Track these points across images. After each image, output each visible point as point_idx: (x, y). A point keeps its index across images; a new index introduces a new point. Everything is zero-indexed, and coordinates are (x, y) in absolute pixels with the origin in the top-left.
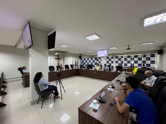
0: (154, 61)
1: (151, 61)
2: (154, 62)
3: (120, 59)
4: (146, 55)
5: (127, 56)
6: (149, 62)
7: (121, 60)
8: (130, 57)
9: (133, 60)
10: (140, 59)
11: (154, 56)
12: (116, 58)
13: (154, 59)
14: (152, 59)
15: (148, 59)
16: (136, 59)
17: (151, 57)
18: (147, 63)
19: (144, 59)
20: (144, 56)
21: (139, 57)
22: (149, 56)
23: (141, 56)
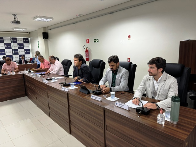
0: (29, 50)
1: (25, 50)
2: (29, 52)
4: (16, 39)
6: (23, 52)
10: (8, 46)
11: (28, 42)
13: (28, 46)
14: (26, 46)
15: (21, 46)
17: (25, 42)
18: (20, 54)
19: (14, 46)
20: (14, 40)
21: (5, 42)
22: (22, 40)
23: (9, 40)
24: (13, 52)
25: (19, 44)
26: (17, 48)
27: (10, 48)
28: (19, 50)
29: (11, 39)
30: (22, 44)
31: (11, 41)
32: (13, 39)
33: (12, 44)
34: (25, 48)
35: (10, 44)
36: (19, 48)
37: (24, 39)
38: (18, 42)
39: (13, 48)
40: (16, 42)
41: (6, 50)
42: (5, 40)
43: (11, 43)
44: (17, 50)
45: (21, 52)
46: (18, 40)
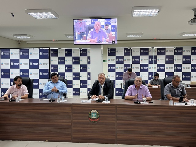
3: (122, 57)
4: (181, 49)
5: (141, 49)
7: (125, 63)
8: (147, 54)
9: (155, 62)
10: (170, 60)
12: (110, 54)
15: (187, 60)
16: (161, 60)
17: (193, 54)
18: (184, 71)
19: (178, 60)
20: (179, 51)
21: (167, 54)
22: (189, 51)
23: (172, 51)
24: (176, 68)
25: (184, 57)
26: (181, 62)
27: (172, 62)
28: (184, 65)
29: (175, 50)
30: (189, 57)
31: (175, 53)
32: (177, 49)
33: (176, 57)
34: (193, 62)
35: (172, 57)
36: (184, 62)
37: (193, 48)
38: (184, 54)
39: (176, 62)
40: (181, 54)
41: (167, 65)
42: (167, 51)
43: (175, 55)
44: (181, 65)
45: (187, 68)
46: (184, 51)
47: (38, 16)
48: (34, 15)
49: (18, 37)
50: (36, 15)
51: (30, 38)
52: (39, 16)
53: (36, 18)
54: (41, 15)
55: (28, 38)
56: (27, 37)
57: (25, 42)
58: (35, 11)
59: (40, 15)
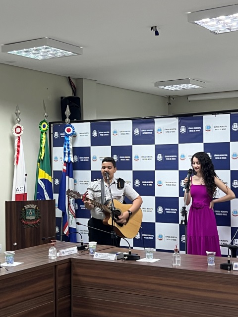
47: (220, 26)
48: (209, 24)
49: (167, 88)
50: (214, 23)
51: (197, 87)
52: (224, 26)
53: (214, 32)
54: (229, 21)
55: (193, 86)
56: (190, 86)
57: (184, 97)
58: (213, 12)
59: (227, 21)
